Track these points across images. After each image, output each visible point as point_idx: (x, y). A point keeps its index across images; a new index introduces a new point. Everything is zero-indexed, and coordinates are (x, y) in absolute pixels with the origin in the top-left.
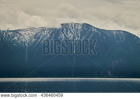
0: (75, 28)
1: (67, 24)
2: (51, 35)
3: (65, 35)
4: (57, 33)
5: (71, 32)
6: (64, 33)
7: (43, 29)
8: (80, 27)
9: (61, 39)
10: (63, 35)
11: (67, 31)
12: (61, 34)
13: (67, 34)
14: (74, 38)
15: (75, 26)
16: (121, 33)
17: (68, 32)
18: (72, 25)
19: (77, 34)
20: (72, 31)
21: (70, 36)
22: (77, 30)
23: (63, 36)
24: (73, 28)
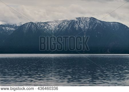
0: (85, 20)
1: (80, 18)
2: (69, 25)
3: (78, 25)
4: (73, 24)
5: (82, 23)
6: (77, 24)
7: (64, 21)
8: (88, 20)
9: (76, 28)
10: (77, 25)
11: (79, 23)
12: (75, 24)
13: (79, 24)
14: (85, 27)
15: (85, 19)
16: (116, 23)
17: (80, 23)
18: (83, 18)
19: (87, 24)
20: (83, 22)
21: (82, 26)
22: (87, 22)
23: (77, 26)
24: (83, 21)
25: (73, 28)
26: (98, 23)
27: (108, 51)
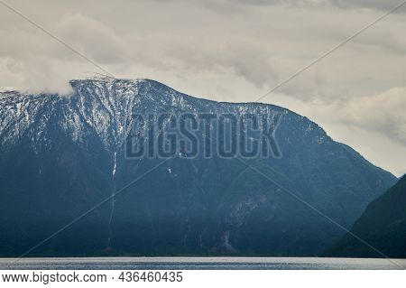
0: (115, 95)
1: (90, 83)
2: (38, 117)
3: (81, 118)
4: (58, 110)
5: (101, 107)
6: (78, 113)
8: (131, 93)
9: (71, 130)
10: (76, 117)
11: (89, 105)
12: (69, 113)
13: (88, 113)
14: (113, 126)
15: (114, 87)
16: (262, 110)
17: (91, 107)
18: (104, 84)
19: (123, 114)
20: (105, 103)
21: (101, 122)
22: (123, 101)
23: (76, 123)
24: (107, 96)
25: (56, 133)
26: (178, 109)
27: (227, 243)
